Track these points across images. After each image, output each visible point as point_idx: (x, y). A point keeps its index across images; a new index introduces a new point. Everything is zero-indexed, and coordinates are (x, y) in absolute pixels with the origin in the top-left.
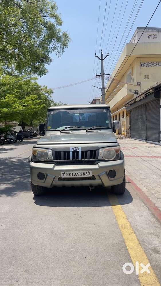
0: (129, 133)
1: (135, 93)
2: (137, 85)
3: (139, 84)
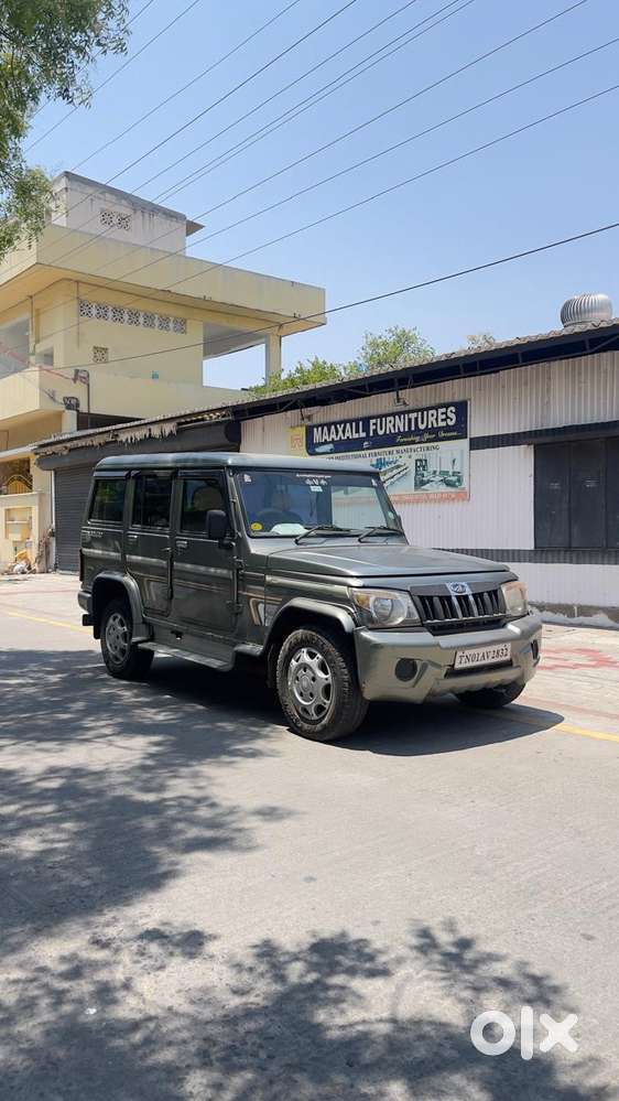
0: (48, 553)
1: (69, 407)
2: (75, 380)
3: (80, 376)
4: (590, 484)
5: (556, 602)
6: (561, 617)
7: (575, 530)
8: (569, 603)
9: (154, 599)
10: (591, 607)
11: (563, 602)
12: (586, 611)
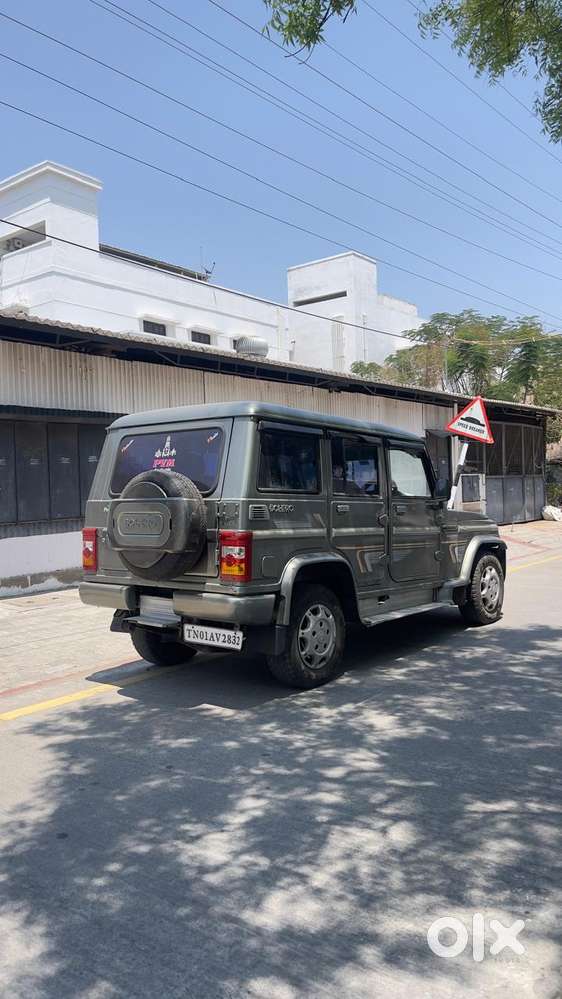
4: (34, 462)
5: (8, 576)
6: (15, 590)
7: (21, 505)
8: (20, 574)
9: (370, 570)
10: (41, 574)
11: (14, 575)
12: (38, 578)
